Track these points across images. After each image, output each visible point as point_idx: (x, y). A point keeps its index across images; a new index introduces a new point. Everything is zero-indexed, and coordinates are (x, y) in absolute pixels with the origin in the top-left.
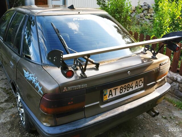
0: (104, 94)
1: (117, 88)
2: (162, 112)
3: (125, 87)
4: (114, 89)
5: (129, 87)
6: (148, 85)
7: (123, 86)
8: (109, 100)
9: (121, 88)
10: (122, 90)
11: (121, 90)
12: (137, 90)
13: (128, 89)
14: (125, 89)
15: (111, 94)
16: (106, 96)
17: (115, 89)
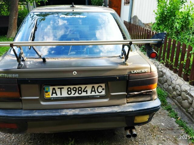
0: (46, 91)
1: (63, 88)
2: (164, 140)
3: (75, 89)
4: (58, 88)
5: (81, 90)
6: (112, 94)
7: (72, 87)
8: (52, 99)
9: (69, 89)
10: (70, 91)
11: (68, 91)
12: (95, 97)
13: (80, 92)
14: (76, 91)
15: (54, 92)
16: (48, 94)
17: (61, 89)
